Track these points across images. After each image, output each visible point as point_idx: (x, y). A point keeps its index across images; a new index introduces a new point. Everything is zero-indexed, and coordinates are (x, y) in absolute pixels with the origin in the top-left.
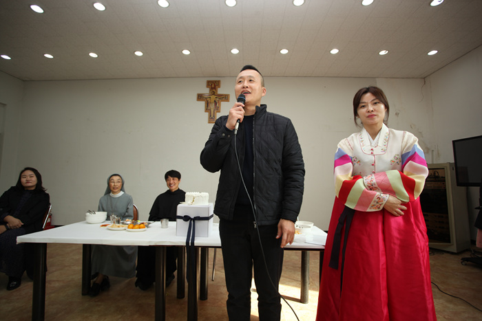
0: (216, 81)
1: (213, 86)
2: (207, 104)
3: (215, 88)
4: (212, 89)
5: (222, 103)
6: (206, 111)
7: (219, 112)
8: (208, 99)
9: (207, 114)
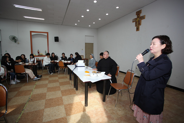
0: (139, 11)
1: (138, 14)
2: (136, 23)
3: (139, 14)
4: (138, 15)
5: (142, 20)
6: (135, 26)
7: (141, 25)
8: (136, 21)
9: (136, 27)
